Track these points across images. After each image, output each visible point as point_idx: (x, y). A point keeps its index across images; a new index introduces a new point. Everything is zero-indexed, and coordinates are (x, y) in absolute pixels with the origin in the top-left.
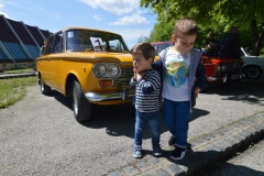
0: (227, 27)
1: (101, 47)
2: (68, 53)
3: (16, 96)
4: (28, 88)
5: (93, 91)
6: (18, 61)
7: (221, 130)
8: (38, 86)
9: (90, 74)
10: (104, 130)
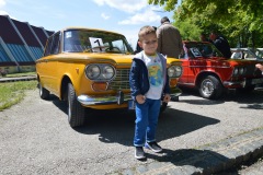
0: (252, 25)
1: (100, 48)
2: (65, 55)
3: (13, 100)
4: (28, 92)
5: (85, 94)
6: (21, 64)
7: (228, 140)
8: (38, 90)
9: (83, 75)
10: (97, 136)
